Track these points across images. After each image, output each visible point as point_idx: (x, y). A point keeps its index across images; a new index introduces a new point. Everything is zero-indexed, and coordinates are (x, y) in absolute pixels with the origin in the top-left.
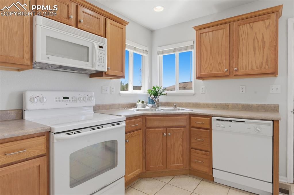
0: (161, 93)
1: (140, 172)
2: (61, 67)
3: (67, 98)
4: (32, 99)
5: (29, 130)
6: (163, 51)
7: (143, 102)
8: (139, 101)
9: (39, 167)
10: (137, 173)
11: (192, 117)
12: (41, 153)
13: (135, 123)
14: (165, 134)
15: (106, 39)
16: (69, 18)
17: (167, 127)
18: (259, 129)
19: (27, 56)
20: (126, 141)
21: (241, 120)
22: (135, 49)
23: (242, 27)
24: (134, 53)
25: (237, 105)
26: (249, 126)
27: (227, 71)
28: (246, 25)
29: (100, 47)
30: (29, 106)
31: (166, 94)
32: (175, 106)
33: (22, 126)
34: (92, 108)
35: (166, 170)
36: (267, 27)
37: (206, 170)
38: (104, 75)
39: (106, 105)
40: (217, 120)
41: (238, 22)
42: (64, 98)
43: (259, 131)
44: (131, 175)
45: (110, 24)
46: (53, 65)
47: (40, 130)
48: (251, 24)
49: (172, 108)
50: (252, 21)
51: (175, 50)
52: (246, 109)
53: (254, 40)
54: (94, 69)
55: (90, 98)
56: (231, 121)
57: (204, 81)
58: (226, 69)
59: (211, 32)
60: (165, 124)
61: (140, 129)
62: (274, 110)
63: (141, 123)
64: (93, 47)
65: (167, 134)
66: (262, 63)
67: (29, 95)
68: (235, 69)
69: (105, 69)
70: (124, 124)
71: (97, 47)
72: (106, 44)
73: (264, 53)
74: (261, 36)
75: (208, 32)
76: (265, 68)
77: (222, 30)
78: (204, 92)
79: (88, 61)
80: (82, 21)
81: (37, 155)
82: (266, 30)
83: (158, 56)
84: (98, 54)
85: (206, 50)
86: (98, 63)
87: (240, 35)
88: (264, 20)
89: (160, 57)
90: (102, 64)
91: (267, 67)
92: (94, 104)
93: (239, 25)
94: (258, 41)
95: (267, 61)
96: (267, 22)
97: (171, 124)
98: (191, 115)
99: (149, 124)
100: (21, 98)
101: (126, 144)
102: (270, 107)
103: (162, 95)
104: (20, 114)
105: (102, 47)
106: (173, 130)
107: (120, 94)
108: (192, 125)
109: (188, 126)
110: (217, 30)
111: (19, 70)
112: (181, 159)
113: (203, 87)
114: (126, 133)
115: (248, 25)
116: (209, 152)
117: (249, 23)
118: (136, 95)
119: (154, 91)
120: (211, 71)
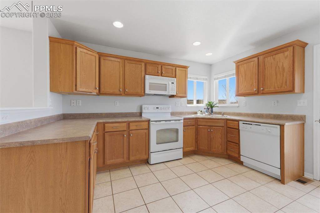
0: (214, 106)
1: (193, 149)
2: (155, 94)
3: (158, 108)
4: (145, 108)
5: (143, 119)
6: (217, 78)
7: (201, 111)
8: (199, 110)
9: (146, 133)
10: (191, 150)
11: (228, 121)
12: (146, 128)
13: (190, 121)
14: (209, 130)
15: (176, 79)
16: (158, 72)
17: (210, 126)
18: (270, 131)
19: (143, 91)
20: (184, 130)
21: (258, 124)
22: (197, 79)
23: (267, 58)
24: (197, 81)
25: (270, 114)
26: (264, 128)
27: (256, 90)
28: (270, 57)
29: (172, 83)
30: (144, 111)
31: (218, 107)
32: (223, 114)
33: (141, 118)
34: (170, 113)
35: (210, 152)
36: (286, 58)
37: (237, 155)
38: (175, 96)
39: (178, 112)
40: (243, 123)
41: (264, 55)
42: (157, 108)
43: (269, 132)
44: (187, 149)
45: (178, 70)
46: (152, 94)
47: (146, 120)
48: (274, 56)
49: (221, 116)
50: (274, 54)
51: (225, 77)
52: (277, 118)
53: (276, 67)
54: (169, 94)
55: (169, 108)
56: (251, 124)
57: (245, 97)
58: (255, 89)
59: (245, 64)
60: (209, 124)
61: (194, 126)
62: (300, 119)
63: (194, 122)
64: (169, 84)
65: (210, 130)
66: (282, 84)
67: (144, 106)
68: (262, 89)
69: (175, 94)
70: (182, 121)
71: (170, 83)
72: (176, 81)
73: (283, 76)
74: (281, 64)
75: (244, 64)
76: (284, 87)
77: (253, 62)
78: (245, 105)
79: (166, 91)
80: (164, 72)
81: (145, 128)
82: (285, 59)
83: (215, 81)
84: (171, 87)
85: (242, 76)
86: (171, 91)
87: (266, 65)
88: (283, 52)
89: (216, 82)
90: (174, 91)
91: (286, 87)
92: (171, 112)
93: (265, 58)
94: (279, 68)
95: (286, 82)
96: (286, 53)
97: (213, 125)
98: (227, 120)
99: (199, 123)
100: (141, 108)
101: (183, 132)
102: (297, 117)
103: (215, 107)
104: (141, 114)
105: (173, 83)
106: (214, 128)
107: (186, 106)
108: (228, 126)
109: (226, 127)
110: (249, 62)
111: (140, 97)
112: (221, 147)
113: (245, 102)
114: (184, 126)
115: (271, 57)
116: (238, 144)
117: (272, 56)
118: (198, 107)
119: (209, 104)
120: (245, 91)
